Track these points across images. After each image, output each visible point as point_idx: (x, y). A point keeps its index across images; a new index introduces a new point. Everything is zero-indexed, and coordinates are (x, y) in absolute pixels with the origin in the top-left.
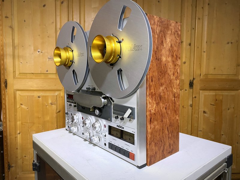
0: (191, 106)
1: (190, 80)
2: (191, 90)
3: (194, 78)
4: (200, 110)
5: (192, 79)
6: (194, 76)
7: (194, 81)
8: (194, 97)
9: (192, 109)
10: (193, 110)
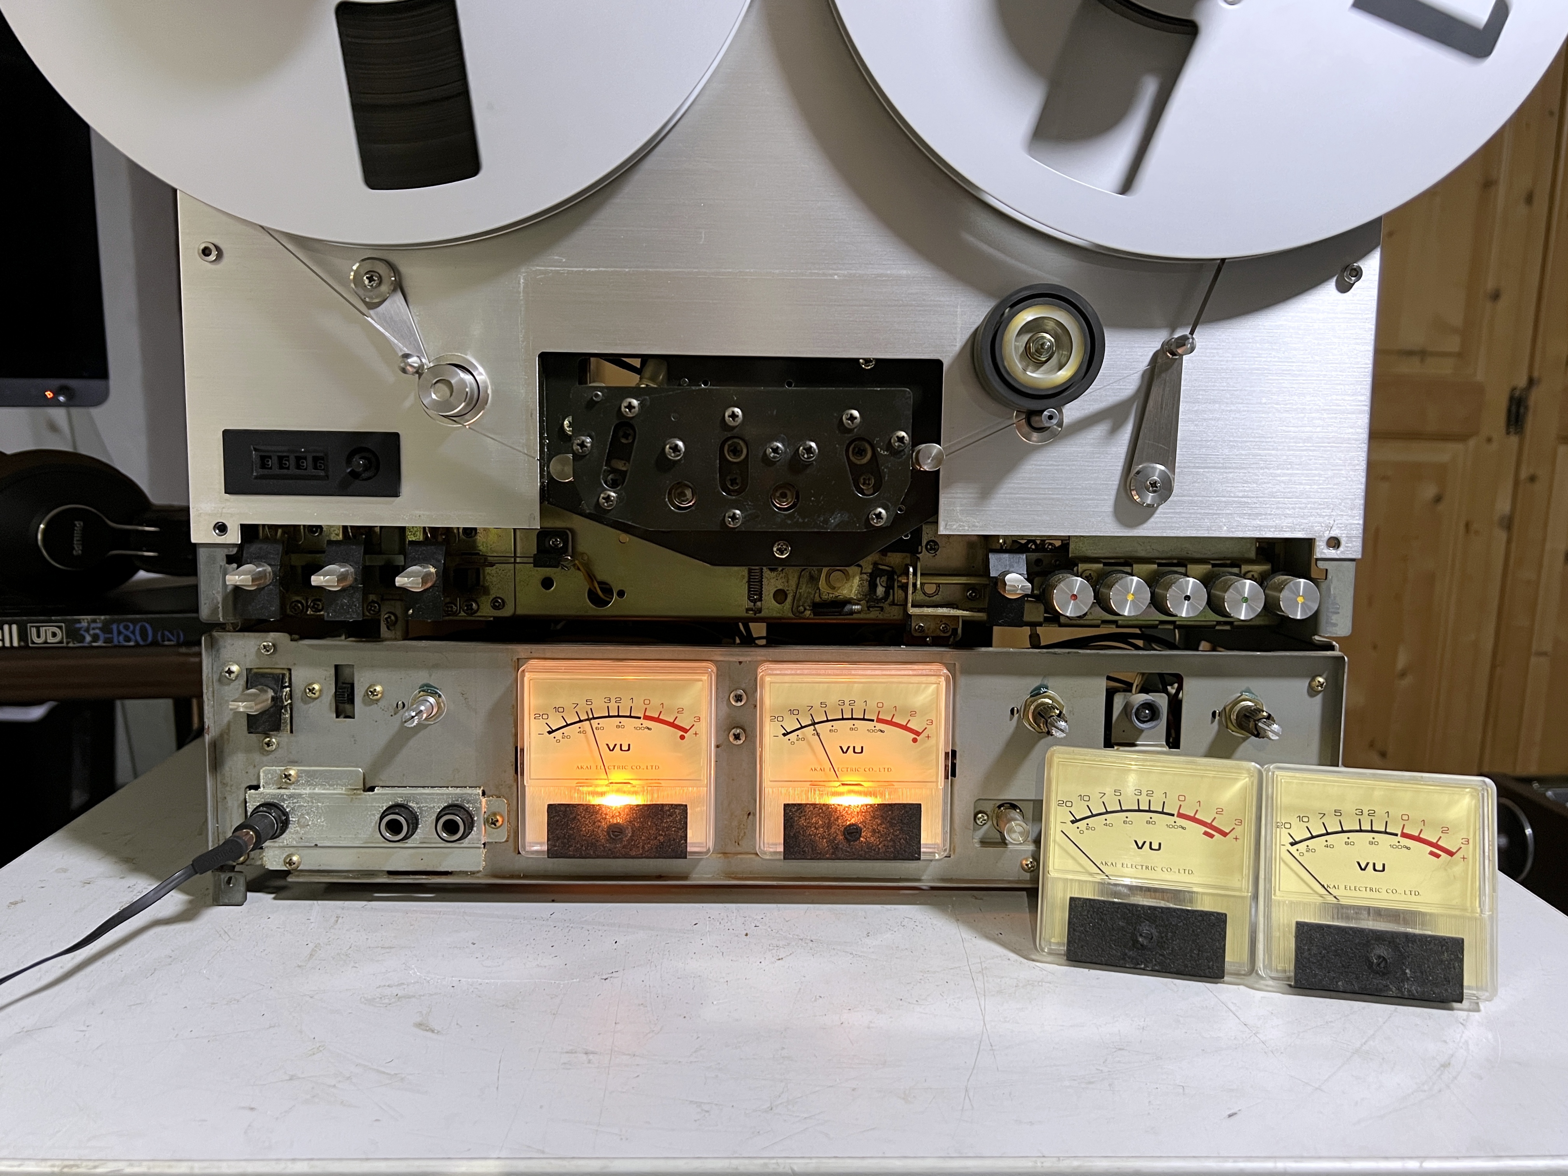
0: (1508, 523)
1: (1514, 389)
2: (1514, 440)
3: (1536, 374)
4: (1548, 546)
5: (1522, 382)
6: (1537, 365)
7: (1535, 397)
8: (1524, 475)
9: (1509, 542)
10: (1514, 545)
